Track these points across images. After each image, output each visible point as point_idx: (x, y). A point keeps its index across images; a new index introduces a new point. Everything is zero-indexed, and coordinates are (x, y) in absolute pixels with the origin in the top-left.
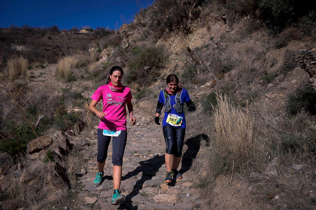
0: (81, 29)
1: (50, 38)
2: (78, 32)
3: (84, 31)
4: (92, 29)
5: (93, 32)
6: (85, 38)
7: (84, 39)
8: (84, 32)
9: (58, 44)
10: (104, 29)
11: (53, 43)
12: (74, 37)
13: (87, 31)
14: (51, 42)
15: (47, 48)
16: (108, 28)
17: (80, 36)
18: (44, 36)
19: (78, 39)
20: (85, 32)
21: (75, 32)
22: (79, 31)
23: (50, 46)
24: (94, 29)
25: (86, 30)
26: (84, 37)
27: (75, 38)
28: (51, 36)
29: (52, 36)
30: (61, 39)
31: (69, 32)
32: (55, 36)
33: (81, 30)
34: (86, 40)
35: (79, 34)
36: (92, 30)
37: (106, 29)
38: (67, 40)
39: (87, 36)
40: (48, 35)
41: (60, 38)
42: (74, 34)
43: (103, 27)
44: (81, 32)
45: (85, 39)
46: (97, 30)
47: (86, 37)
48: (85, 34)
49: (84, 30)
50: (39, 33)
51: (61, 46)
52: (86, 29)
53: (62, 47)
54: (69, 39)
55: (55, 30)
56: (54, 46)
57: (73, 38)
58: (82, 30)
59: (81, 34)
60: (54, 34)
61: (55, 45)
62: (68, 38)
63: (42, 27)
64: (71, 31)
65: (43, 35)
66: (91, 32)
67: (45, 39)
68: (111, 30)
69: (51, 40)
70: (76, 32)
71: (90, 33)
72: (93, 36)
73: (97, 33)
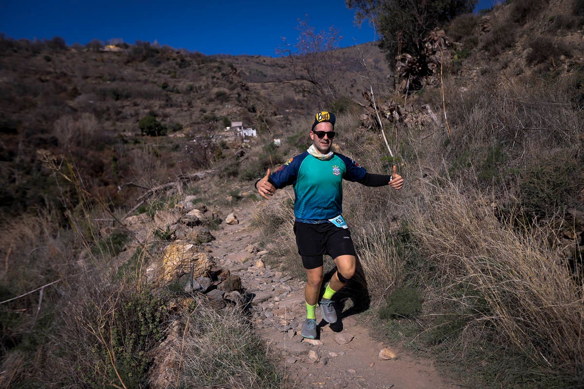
0: (108, 44)
1: (48, 59)
2: (101, 49)
3: (112, 47)
4: (128, 44)
5: (129, 50)
6: (116, 59)
7: (113, 61)
8: (113, 50)
9: (64, 70)
10: (149, 44)
11: (55, 69)
12: (94, 57)
13: (118, 48)
14: (50, 66)
15: (43, 78)
16: (156, 42)
17: (106, 56)
18: (37, 54)
19: (103, 61)
21: (96, 49)
22: (103, 48)
23: (49, 73)
24: (130, 45)
25: (117, 46)
27: (95, 60)
28: (50, 56)
29: (52, 54)
30: (70, 61)
31: (84, 48)
32: (59, 55)
33: (106, 45)
34: (117, 63)
35: (103, 52)
36: (126, 47)
37: (151, 45)
38: (82, 62)
39: (119, 56)
40: (45, 53)
41: (68, 58)
42: (94, 52)
43: (146, 42)
44: (106, 49)
45: (116, 61)
46: (137, 47)
47: (114, 57)
48: (115, 53)
49: (112, 45)
50: (27, 50)
51: (71, 74)
52: (117, 43)
53: (72, 76)
54: (84, 62)
55: (58, 45)
56: (56, 73)
57: (92, 59)
58: (108, 47)
59: (107, 52)
60: (57, 52)
61: (58, 71)
62: (82, 60)
63: (34, 41)
64: (88, 46)
65: (36, 52)
66: (126, 50)
67: (39, 60)
68: (161, 47)
69: (50, 63)
70: (98, 49)
71: (124, 52)
72: (129, 56)
73: (136, 51)
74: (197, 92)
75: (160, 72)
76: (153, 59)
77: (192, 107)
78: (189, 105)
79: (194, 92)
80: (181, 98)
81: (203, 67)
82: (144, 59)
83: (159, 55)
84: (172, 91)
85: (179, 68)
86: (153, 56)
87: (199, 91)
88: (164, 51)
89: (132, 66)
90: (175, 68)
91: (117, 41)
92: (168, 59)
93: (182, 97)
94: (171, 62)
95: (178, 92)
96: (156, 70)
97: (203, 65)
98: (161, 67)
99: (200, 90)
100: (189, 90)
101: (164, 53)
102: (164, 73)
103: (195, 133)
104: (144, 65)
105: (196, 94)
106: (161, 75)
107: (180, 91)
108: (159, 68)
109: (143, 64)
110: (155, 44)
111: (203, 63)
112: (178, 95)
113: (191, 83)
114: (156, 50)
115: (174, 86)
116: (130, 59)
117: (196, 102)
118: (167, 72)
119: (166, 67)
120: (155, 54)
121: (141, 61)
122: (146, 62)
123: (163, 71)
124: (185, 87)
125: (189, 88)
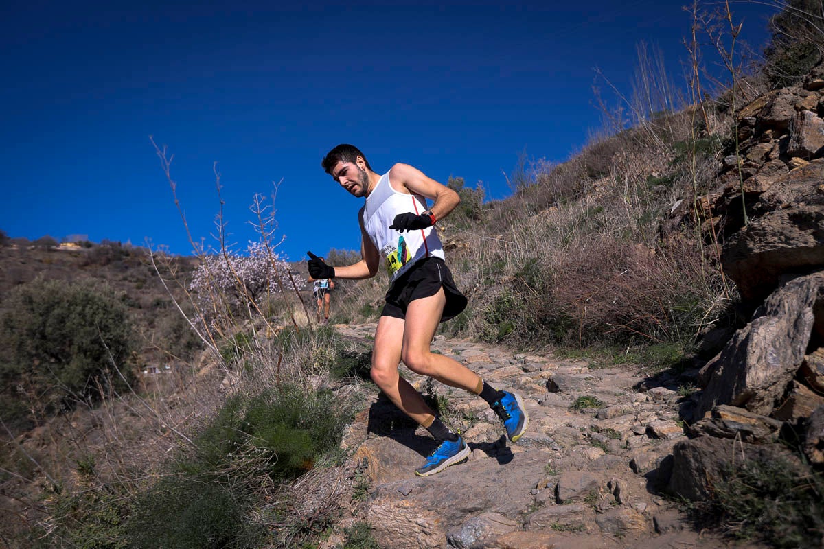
0: (65, 241)
2: (54, 247)
4: (92, 242)
5: (91, 250)
6: (69, 261)
7: (64, 263)
8: (69, 249)
10: (120, 244)
12: (40, 258)
13: (78, 247)
16: (129, 242)
17: (56, 257)
19: (50, 262)
20: (71, 247)
21: (46, 247)
22: (58, 246)
24: (95, 243)
25: (76, 244)
26: (65, 260)
27: (41, 261)
31: (31, 245)
33: (62, 243)
34: (71, 266)
35: (55, 251)
36: (88, 245)
37: (123, 244)
38: (19, 264)
39: (76, 256)
42: (43, 250)
43: (115, 241)
44: (61, 247)
45: (69, 264)
46: (102, 246)
47: (71, 259)
48: (70, 253)
49: (71, 243)
52: (78, 241)
54: (23, 263)
57: (36, 260)
58: (64, 244)
59: (61, 251)
62: (22, 260)
64: (36, 243)
66: (87, 250)
68: (134, 247)
70: (50, 247)
71: (84, 252)
72: (89, 258)
73: (99, 253)
74: (165, 308)
75: (125, 279)
76: (120, 263)
77: (154, 327)
78: (149, 325)
79: (161, 308)
80: (142, 315)
81: (182, 276)
82: (108, 261)
83: (129, 258)
84: (132, 306)
85: (150, 276)
86: (120, 259)
87: (167, 307)
88: (138, 253)
89: (90, 271)
90: (146, 276)
91: (78, 238)
92: (140, 264)
93: (145, 314)
94: (142, 267)
95: (140, 308)
96: (120, 276)
97: (182, 273)
98: (129, 273)
99: (169, 305)
100: (155, 305)
101: (136, 256)
102: (130, 281)
103: (149, 361)
104: (107, 271)
105: (163, 310)
106: (126, 283)
107: (142, 306)
108: (125, 275)
109: (106, 268)
110: (128, 244)
111: (183, 271)
112: (139, 310)
113: (160, 296)
114: (127, 252)
115: (137, 299)
116: (89, 261)
117: (161, 320)
118: (135, 279)
119: (134, 274)
120: (124, 257)
121: (103, 265)
122: (109, 266)
123: (130, 279)
124: (151, 300)
125: (155, 303)
